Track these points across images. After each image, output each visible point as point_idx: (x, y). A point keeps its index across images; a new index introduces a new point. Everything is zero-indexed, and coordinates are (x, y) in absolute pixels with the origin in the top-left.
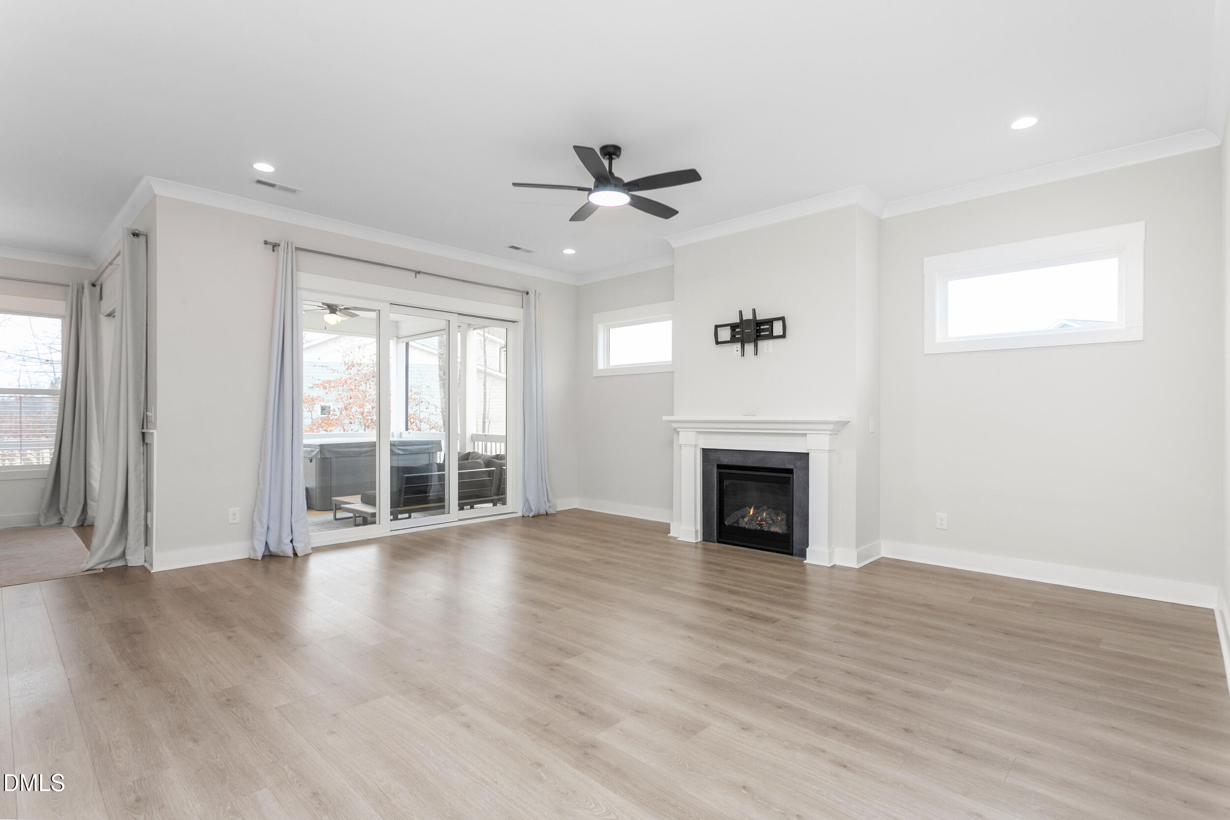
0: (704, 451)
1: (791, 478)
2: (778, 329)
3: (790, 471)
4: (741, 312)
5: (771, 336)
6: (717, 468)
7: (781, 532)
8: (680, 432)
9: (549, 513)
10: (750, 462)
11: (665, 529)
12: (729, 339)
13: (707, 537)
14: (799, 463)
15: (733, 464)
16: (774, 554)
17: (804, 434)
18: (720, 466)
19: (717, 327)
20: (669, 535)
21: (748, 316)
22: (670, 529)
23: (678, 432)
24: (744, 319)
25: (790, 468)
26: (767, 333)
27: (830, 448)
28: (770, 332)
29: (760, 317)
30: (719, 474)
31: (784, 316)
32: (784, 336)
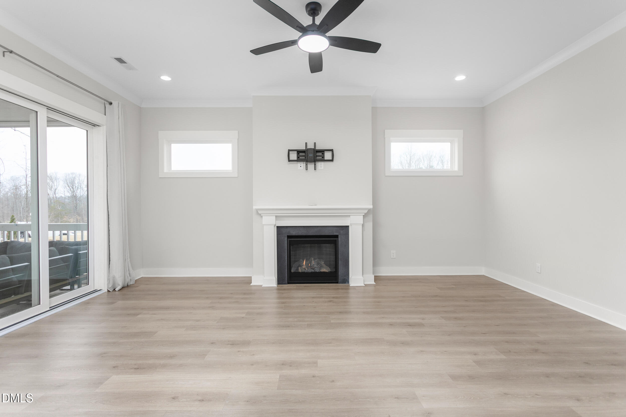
0: (278, 227)
1: (337, 241)
2: (328, 156)
3: (337, 236)
4: (307, 144)
5: (323, 160)
6: (288, 238)
7: (327, 271)
8: (263, 217)
9: (129, 284)
10: (311, 233)
11: (248, 281)
12: (296, 159)
13: (280, 281)
14: (342, 232)
15: (300, 235)
16: (325, 284)
17: (349, 215)
18: (289, 237)
19: (289, 151)
20: (251, 284)
21: (311, 146)
22: (251, 280)
23: (262, 217)
24: (309, 148)
25: (336, 235)
26: (321, 158)
27: (363, 223)
28: (323, 157)
29: (318, 148)
30: (288, 242)
31: (332, 149)
32: (332, 160)
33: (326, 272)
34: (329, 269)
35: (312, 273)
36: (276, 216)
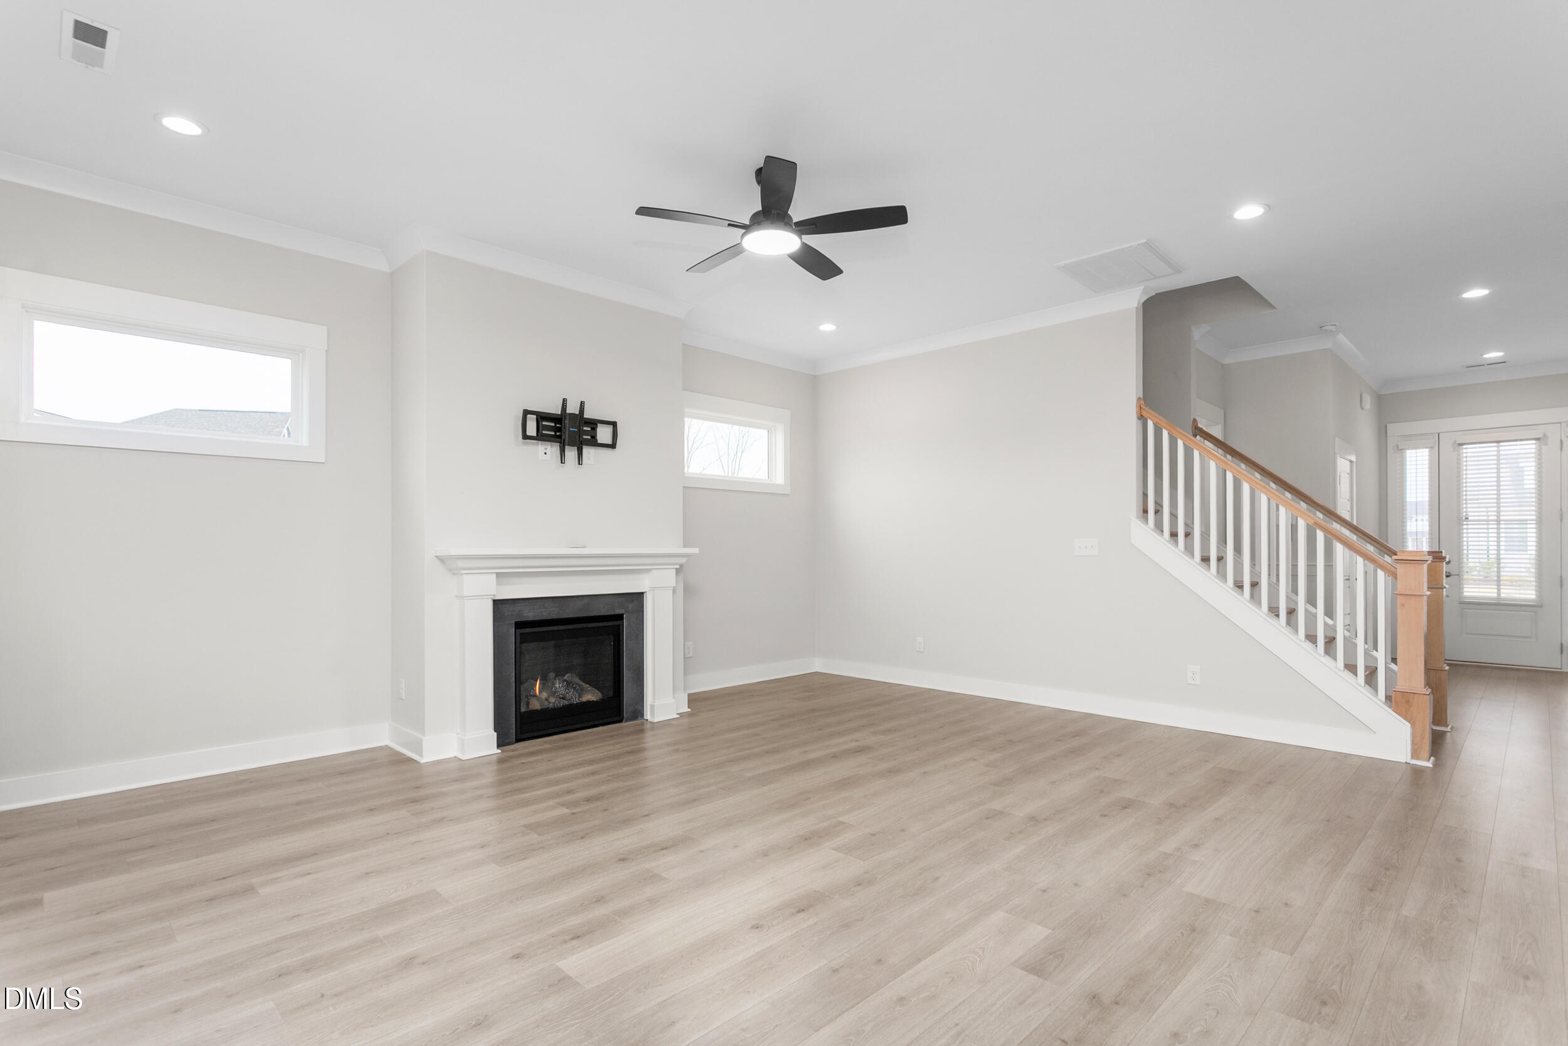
0: (496, 603)
1: (620, 628)
2: (604, 434)
3: (620, 617)
4: (565, 401)
5: (594, 443)
6: (516, 628)
7: (595, 700)
8: (464, 576)
12: (538, 435)
13: (504, 739)
14: (630, 606)
15: (544, 618)
16: (601, 728)
18: (519, 625)
19: (525, 413)
20: (424, 760)
21: (573, 409)
24: (568, 411)
25: (619, 613)
26: (589, 437)
27: (674, 585)
28: (594, 437)
29: (588, 415)
30: (518, 638)
31: (615, 420)
32: (613, 446)
33: (593, 701)
34: (600, 694)
35: (564, 708)
36: (497, 573)
